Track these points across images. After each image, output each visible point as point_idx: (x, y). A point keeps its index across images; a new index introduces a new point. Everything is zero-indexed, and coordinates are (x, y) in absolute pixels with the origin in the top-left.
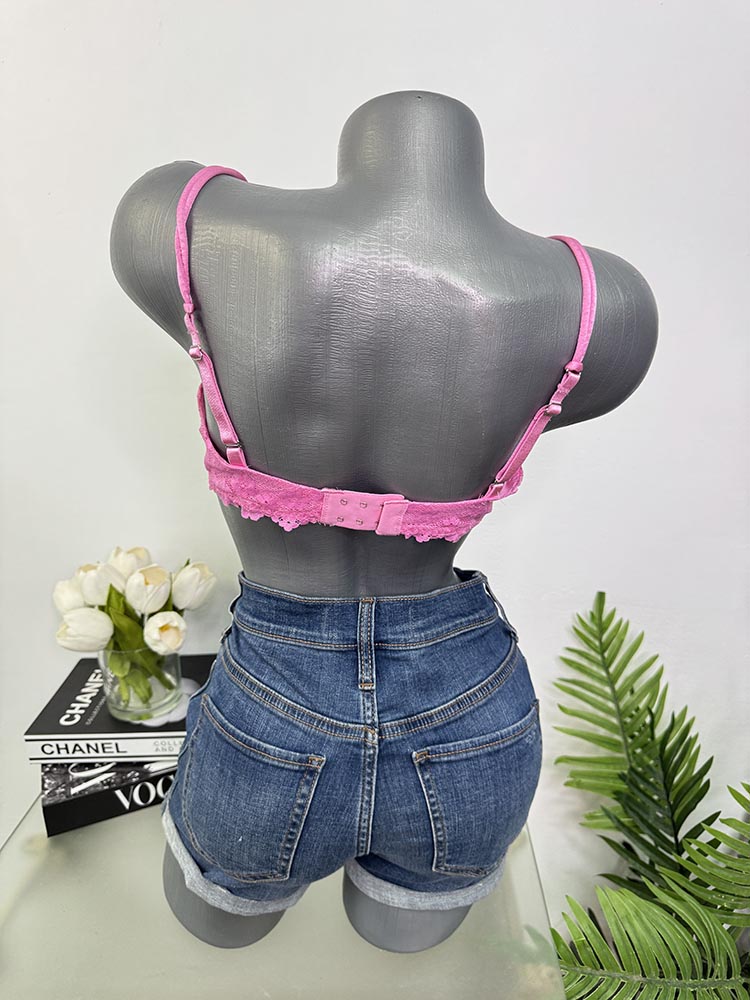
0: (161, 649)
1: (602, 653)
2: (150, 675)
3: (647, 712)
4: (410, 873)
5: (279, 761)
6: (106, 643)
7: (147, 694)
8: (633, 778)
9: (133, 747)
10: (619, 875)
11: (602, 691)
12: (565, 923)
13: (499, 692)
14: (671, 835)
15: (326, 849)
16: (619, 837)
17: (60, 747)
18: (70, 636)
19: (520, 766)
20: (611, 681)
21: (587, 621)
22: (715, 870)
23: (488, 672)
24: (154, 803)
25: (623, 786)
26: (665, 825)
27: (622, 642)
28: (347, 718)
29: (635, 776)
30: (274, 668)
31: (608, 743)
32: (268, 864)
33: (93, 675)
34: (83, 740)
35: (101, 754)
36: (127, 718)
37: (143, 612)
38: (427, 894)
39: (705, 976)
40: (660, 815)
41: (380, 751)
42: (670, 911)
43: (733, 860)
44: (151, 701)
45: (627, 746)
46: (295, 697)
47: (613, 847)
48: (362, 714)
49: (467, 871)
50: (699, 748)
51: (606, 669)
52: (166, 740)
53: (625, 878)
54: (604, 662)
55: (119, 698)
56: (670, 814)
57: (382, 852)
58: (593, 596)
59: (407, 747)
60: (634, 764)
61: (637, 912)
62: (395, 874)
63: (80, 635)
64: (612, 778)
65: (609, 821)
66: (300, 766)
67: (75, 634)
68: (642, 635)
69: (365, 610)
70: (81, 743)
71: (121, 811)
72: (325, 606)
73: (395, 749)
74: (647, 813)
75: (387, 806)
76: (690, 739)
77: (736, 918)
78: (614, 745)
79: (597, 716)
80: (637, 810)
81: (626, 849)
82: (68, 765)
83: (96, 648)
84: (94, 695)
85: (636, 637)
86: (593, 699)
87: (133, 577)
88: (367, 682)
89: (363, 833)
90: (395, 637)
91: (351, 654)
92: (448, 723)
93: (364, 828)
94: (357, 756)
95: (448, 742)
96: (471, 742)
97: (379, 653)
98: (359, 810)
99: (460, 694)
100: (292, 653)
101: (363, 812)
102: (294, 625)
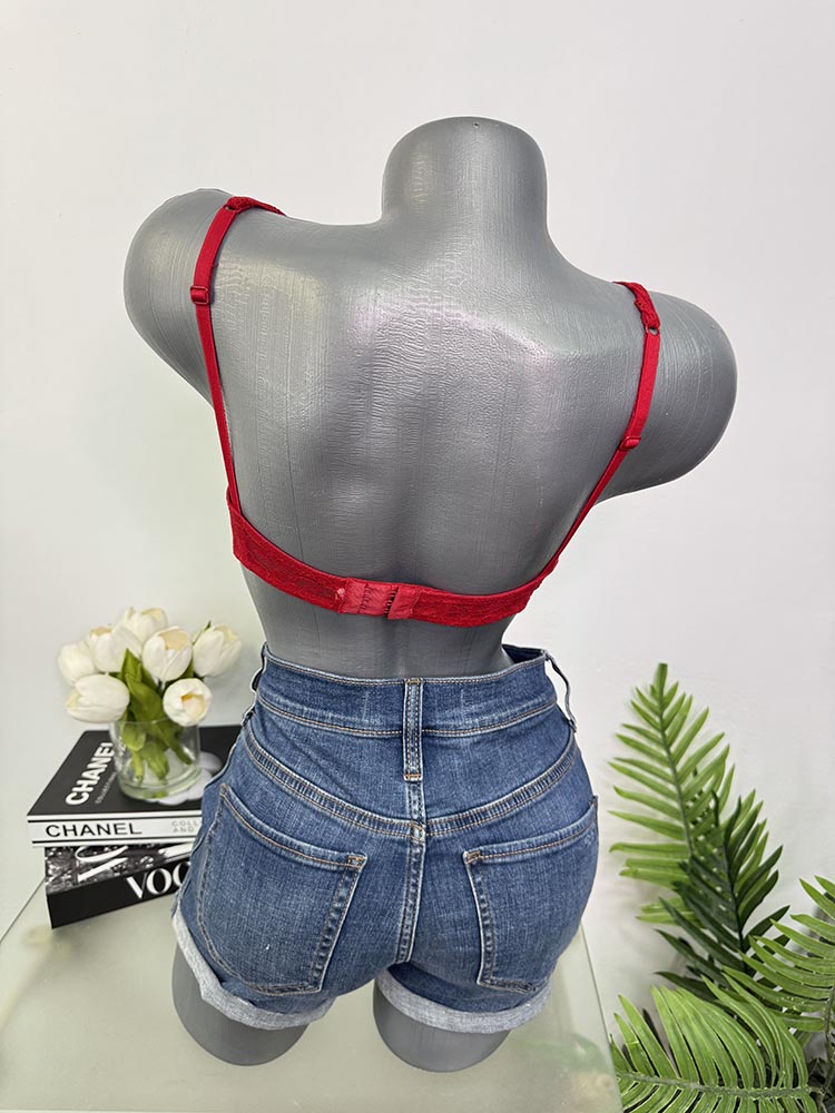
0: (182, 719)
1: (662, 731)
2: (166, 748)
3: (711, 795)
4: (450, 986)
5: (314, 861)
6: (121, 713)
7: (163, 769)
8: (694, 867)
9: (148, 828)
10: (676, 973)
11: (663, 772)
12: (617, 1025)
14: (735, 931)
16: (679, 932)
17: (67, 828)
18: (82, 706)
19: (578, 870)
20: (672, 762)
21: (647, 696)
22: (783, 969)
23: (548, 764)
24: (169, 892)
25: (683, 877)
26: (729, 920)
27: (684, 718)
28: (391, 812)
29: (695, 863)
30: (309, 757)
31: (667, 829)
32: (299, 974)
33: (100, 749)
34: (93, 820)
35: (113, 835)
36: (140, 796)
37: (160, 679)
38: (469, 1014)
39: (768, 1085)
40: (724, 909)
41: (427, 850)
42: (731, 1013)
43: (804, 959)
44: (167, 777)
45: (689, 832)
46: (332, 790)
47: (671, 943)
48: (408, 810)
49: (514, 985)
50: (766, 836)
51: (667, 748)
52: (186, 820)
53: (681, 975)
54: (665, 742)
55: (131, 773)
56: (734, 908)
57: (423, 962)
58: (654, 668)
59: (457, 846)
60: (696, 853)
61: (695, 1015)
63: (93, 705)
64: (673, 868)
65: (668, 914)
66: (338, 866)
67: (88, 703)
68: (706, 712)
69: (412, 693)
70: (90, 824)
71: (133, 900)
72: (366, 689)
73: (444, 848)
74: (709, 906)
75: (432, 912)
76: (758, 826)
77: (806, 1022)
78: (674, 831)
79: (656, 799)
80: (699, 902)
81: (682, 944)
82: (76, 848)
83: (108, 719)
84: (103, 770)
85: (700, 713)
86: (650, 780)
87: (152, 640)
88: (412, 772)
89: (405, 941)
90: (445, 722)
91: (395, 741)
92: (504, 821)
93: (406, 934)
94: (402, 855)
95: (503, 841)
96: (528, 843)
97: (426, 739)
98: (402, 915)
99: (517, 788)
100: (328, 741)
101: (406, 918)
102: (330, 710)
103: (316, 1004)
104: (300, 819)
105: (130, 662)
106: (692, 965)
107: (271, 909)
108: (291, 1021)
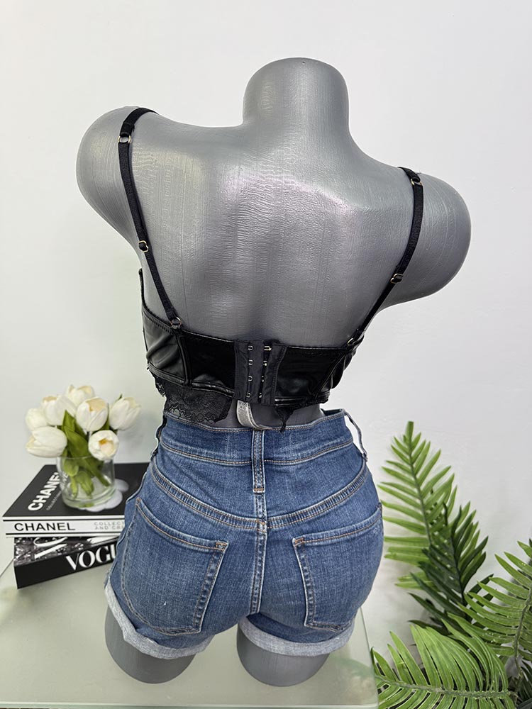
0: (99, 456)
1: (411, 465)
2: (93, 476)
3: (442, 506)
4: (287, 627)
5: (194, 546)
6: (62, 451)
7: (90, 489)
8: (432, 552)
9: (80, 526)
10: (423, 621)
11: (411, 490)
13: (355, 496)
14: (459, 593)
15: (228, 609)
16: (424, 595)
17: (28, 525)
18: (36, 446)
19: (369, 550)
20: (418, 484)
21: (401, 442)
22: (489, 616)
23: (347, 481)
24: (93, 566)
25: (425, 558)
26: (455, 586)
27: (425, 457)
28: (245, 514)
29: (433, 550)
30: (191, 478)
31: (415, 527)
32: (186, 621)
33: (53, 476)
34: (44, 520)
35: (57, 531)
36: (76, 506)
37: (88, 430)
38: (299, 644)
39: (485, 689)
40: (452, 579)
41: (268, 538)
44: (93, 494)
45: (428, 530)
46: (205, 499)
47: (418, 601)
48: (255, 512)
49: (329, 626)
50: (479, 532)
51: (414, 475)
52: (103, 521)
54: (413, 472)
55: (70, 492)
56: (458, 578)
57: (268, 612)
58: (405, 425)
59: (288, 535)
60: (433, 543)
62: (276, 628)
63: (43, 445)
64: (418, 552)
65: (415, 582)
66: (210, 549)
67: (39, 444)
68: (440, 452)
69: (257, 436)
70: (42, 523)
71: (70, 571)
72: (227, 434)
73: (279, 537)
74: (442, 577)
75: (273, 578)
76: (472, 525)
77: (504, 650)
78: (419, 529)
79: (409, 509)
80: (435, 575)
81: (427, 603)
82: (34, 538)
83: (54, 455)
84: (53, 490)
85: (435, 454)
86: (405, 497)
87: (82, 405)
88: (259, 487)
89: (255, 598)
90: (279, 455)
91: (247, 468)
92: (318, 518)
93: (256, 594)
94: (252, 542)
95: (318, 532)
96: (335, 532)
97: (267, 467)
98: (253, 581)
99: (327, 497)
100: (204, 468)
101: (255, 583)
102: (206, 448)
103: (198, 641)
104: (185, 519)
105: (67, 418)
106: (433, 616)
107: (167, 578)
108: (182, 653)
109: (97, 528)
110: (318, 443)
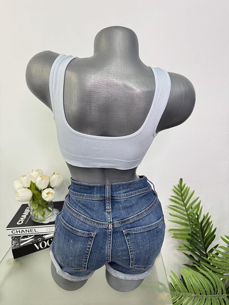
0: (47, 200)
1: (182, 197)
2: (44, 208)
3: (196, 214)
4: (124, 268)
5: (82, 235)
6: (30, 199)
7: (43, 214)
8: (192, 235)
9: (40, 230)
10: (189, 264)
11: (182, 208)
12: (171, 279)
13: (151, 212)
14: (205, 252)
15: (97, 261)
16: (189, 253)
17: (17, 231)
18: (19, 197)
19: (157, 235)
20: (185, 206)
21: (177, 188)
22: (218, 262)
23: (148, 206)
24: (46, 247)
25: (189, 237)
26: (203, 249)
27: (188, 193)
28: (103, 220)
29: (193, 234)
30: (80, 206)
31: (184, 224)
32: (80, 265)
33: (26, 209)
34: (24, 229)
35: (30, 232)
36: (38, 221)
37: (41, 189)
38: (130, 275)
39: (215, 294)
40: (201, 246)
41: (113, 230)
43: (223, 259)
44: (44, 216)
45: (190, 225)
46: (86, 215)
47: (187, 256)
48: (107, 219)
49: (141, 267)
50: (212, 225)
51: (183, 201)
52: (50, 227)
53: (191, 265)
55: (35, 215)
56: (204, 245)
58: (179, 180)
59: (121, 229)
60: (193, 231)
61: (193, 275)
63: (22, 196)
64: (186, 235)
65: (185, 248)
66: (88, 236)
67: (21, 196)
68: (194, 192)
69: (108, 187)
70: (24, 230)
71: (36, 250)
72: (95, 187)
73: (117, 230)
74: (197, 245)
75: (115, 248)
76: (210, 222)
77: (224, 276)
78: (186, 225)
79: (181, 216)
80: (194, 244)
81: (191, 256)
82: (20, 236)
83: (27, 200)
84: (27, 215)
85: (192, 192)
86: (180, 211)
87: (38, 178)
88: (108, 209)
89: (109, 256)
90: (117, 195)
91: (103, 201)
92: (135, 222)
93: (109, 254)
94: (106, 232)
95: (134, 227)
96: (142, 228)
97: (112, 200)
99: (139, 213)
100: (85, 202)
101: (108, 249)
102: (86, 193)
104: (78, 223)
105: (32, 184)
106: (193, 262)
108: (81, 279)
109: (47, 230)
110: (135, 190)
